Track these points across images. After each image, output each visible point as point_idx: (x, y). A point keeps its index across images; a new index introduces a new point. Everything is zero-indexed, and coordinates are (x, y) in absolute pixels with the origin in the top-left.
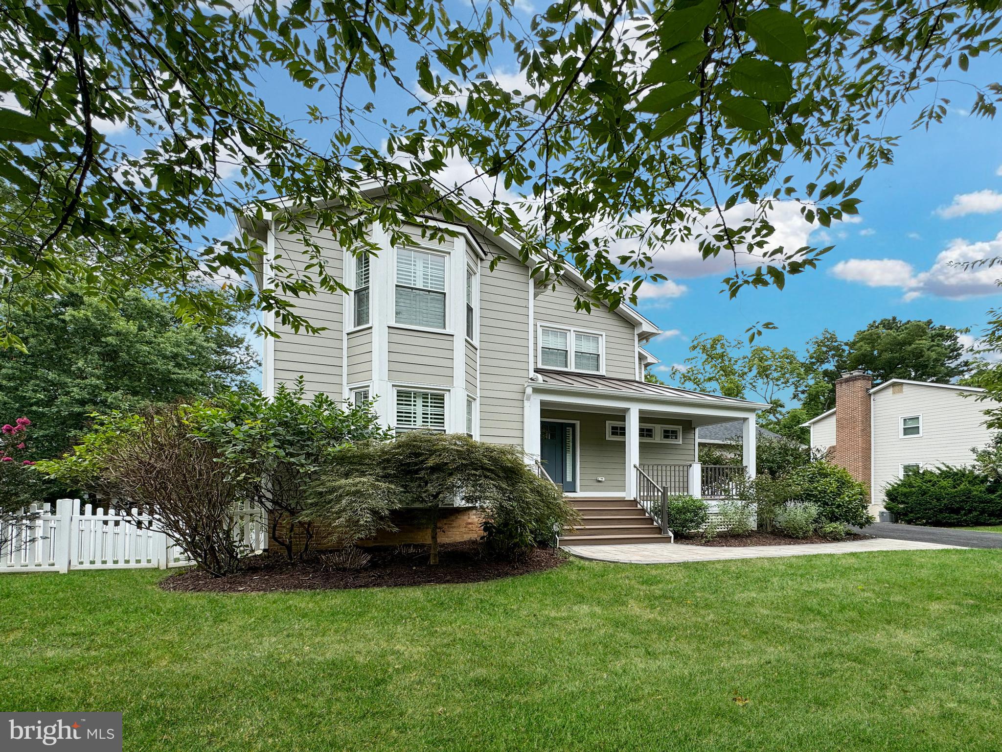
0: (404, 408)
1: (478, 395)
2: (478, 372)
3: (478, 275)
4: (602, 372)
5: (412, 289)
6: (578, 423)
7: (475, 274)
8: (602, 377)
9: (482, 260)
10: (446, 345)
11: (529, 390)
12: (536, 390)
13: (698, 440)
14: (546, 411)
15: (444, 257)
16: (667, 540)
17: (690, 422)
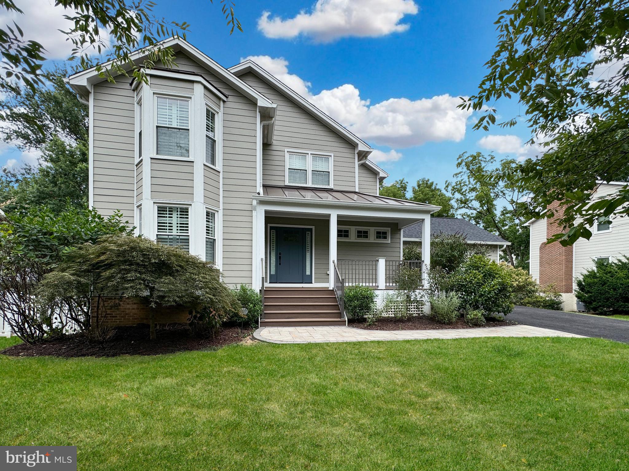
0: (162, 220)
1: (221, 207)
2: (221, 190)
3: (221, 114)
4: (331, 186)
5: (168, 128)
6: (313, 227)
7: (218, 113)
8: (331, 190)
9: (224, 102)
10: (187, 169)
11: (255, 202)
12: (262, 202)
13: (403, 239)
14: (270, 218)
15: (188, 101)
16: (342, 323)
17: (397, 224)
